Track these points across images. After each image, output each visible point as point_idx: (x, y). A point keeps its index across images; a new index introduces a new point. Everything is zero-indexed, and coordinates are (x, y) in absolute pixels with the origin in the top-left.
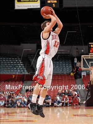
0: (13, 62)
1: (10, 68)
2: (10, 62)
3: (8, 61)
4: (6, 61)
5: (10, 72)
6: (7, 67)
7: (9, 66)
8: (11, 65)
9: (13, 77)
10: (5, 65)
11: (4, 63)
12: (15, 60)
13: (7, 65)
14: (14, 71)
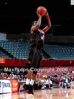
0: (70, 50)
1: (67, 55)
2: (67, 50)
3: (66, 49)
4: (64, 49)
5: (68, 59)
6: (65, 55)
7: (67, 53)
8: (68, 53)
9: (71, 63)
10: (63, 53)
11: (62, 51)
12: (72, 48)
13: (65, 53)
14: (71, 57)
